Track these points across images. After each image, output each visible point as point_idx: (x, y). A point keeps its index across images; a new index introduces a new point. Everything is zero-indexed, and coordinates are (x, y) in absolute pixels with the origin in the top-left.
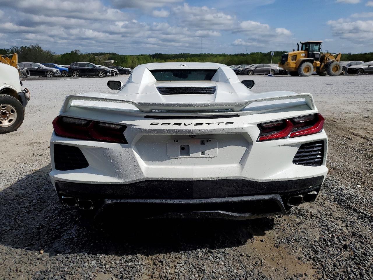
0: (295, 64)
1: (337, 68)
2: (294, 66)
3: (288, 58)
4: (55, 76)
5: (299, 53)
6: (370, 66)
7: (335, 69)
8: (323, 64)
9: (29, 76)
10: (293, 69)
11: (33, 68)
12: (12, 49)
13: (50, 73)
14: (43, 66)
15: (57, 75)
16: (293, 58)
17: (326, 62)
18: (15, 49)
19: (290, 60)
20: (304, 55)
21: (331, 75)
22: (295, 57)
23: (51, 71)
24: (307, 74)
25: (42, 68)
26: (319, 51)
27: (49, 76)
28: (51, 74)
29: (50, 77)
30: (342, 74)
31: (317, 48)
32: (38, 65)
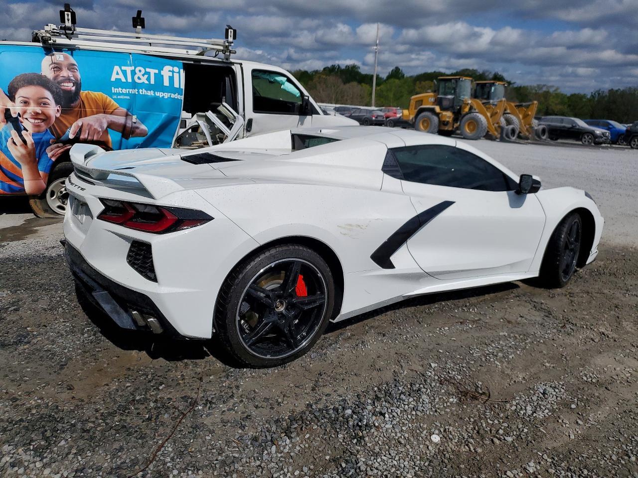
4: (596, 142)
9: (544, 137)
11: (564, 127)
12: (594, 92)
13: (588, 137)
14: (581, 123)
15: (601, 140)
18: (599, 94)
23: (592, 133)
25: (578, 127)
27: (585, 141)
28: (590, 139)
29: (587, 143)
32: (573, 121)
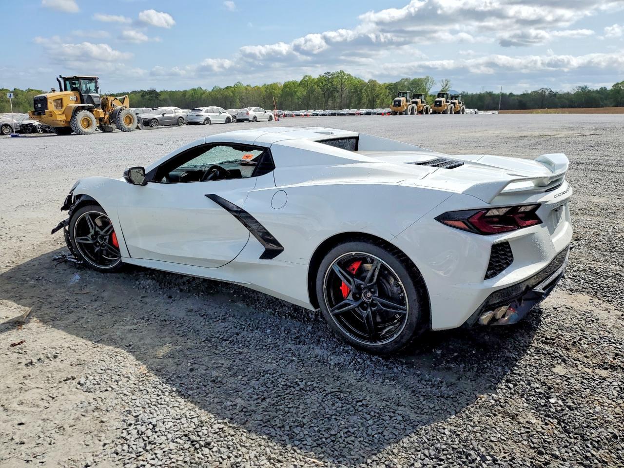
0: (63, 113)
1: (130, 120)
2: (63, 117)
3: (49, 103)
5: (65, 95)
6: (165, 115)
7: (128, 120)
8: (107, 113)
10: (62, 122)
16: (57, 103)
17: (112, 110)
19: (51, 106)
20: (74, 98)
21: (123, 130)
22: (59, 101)
24: (88, 130)
26: (97, 92)
30: (138, 128)
31: (92, 86)
